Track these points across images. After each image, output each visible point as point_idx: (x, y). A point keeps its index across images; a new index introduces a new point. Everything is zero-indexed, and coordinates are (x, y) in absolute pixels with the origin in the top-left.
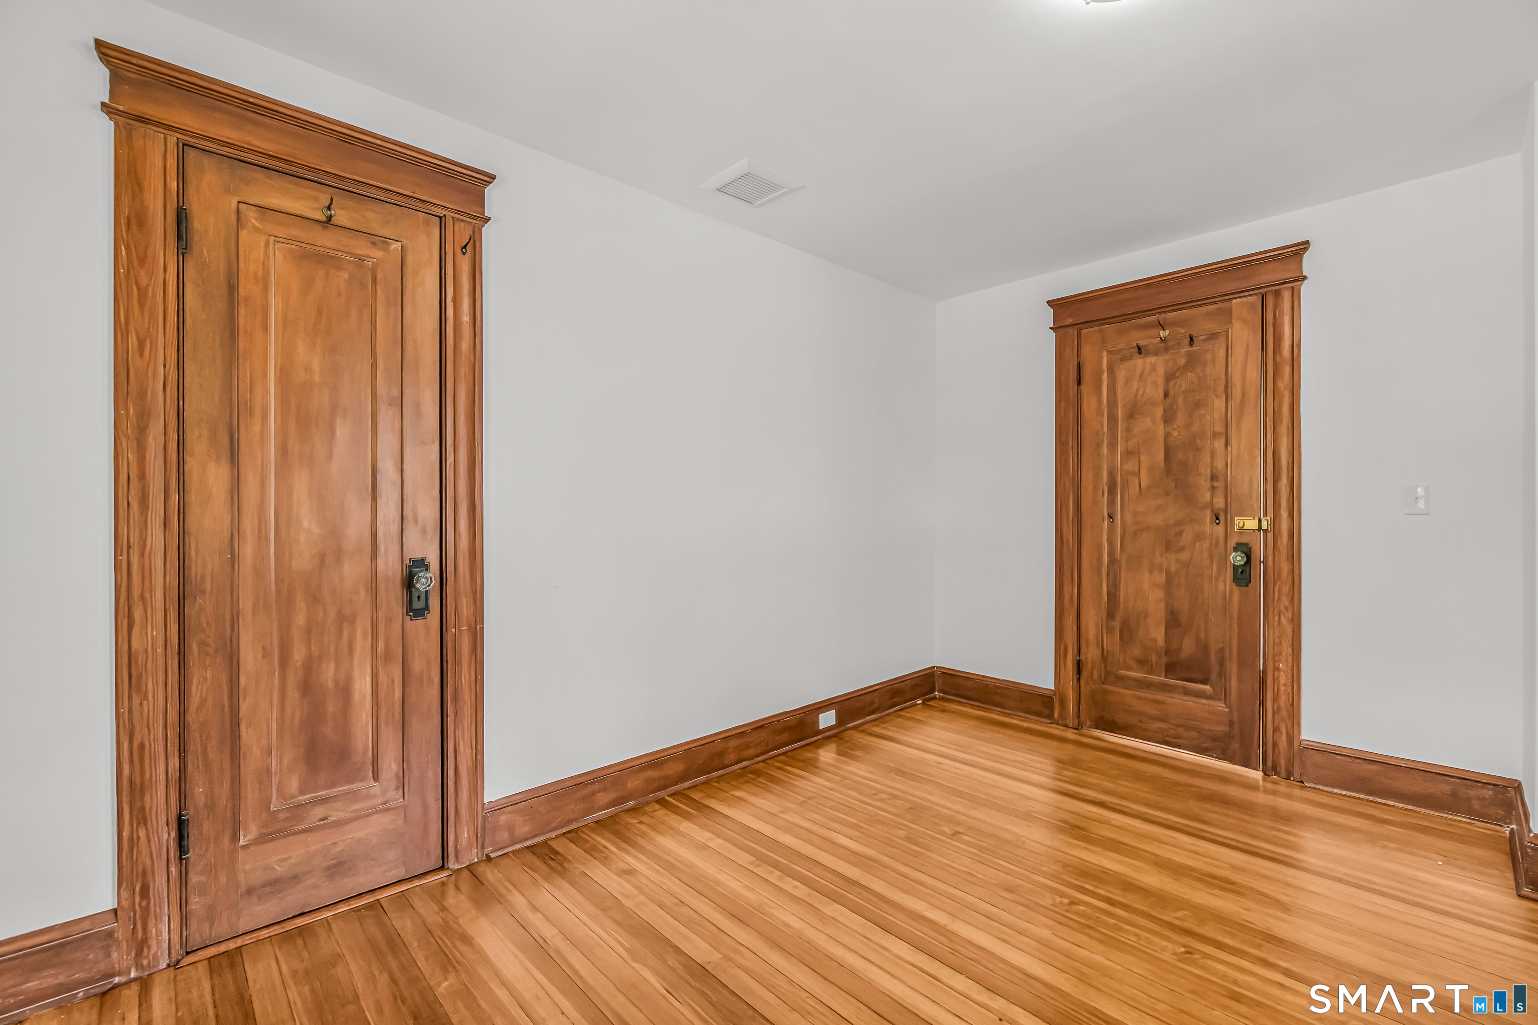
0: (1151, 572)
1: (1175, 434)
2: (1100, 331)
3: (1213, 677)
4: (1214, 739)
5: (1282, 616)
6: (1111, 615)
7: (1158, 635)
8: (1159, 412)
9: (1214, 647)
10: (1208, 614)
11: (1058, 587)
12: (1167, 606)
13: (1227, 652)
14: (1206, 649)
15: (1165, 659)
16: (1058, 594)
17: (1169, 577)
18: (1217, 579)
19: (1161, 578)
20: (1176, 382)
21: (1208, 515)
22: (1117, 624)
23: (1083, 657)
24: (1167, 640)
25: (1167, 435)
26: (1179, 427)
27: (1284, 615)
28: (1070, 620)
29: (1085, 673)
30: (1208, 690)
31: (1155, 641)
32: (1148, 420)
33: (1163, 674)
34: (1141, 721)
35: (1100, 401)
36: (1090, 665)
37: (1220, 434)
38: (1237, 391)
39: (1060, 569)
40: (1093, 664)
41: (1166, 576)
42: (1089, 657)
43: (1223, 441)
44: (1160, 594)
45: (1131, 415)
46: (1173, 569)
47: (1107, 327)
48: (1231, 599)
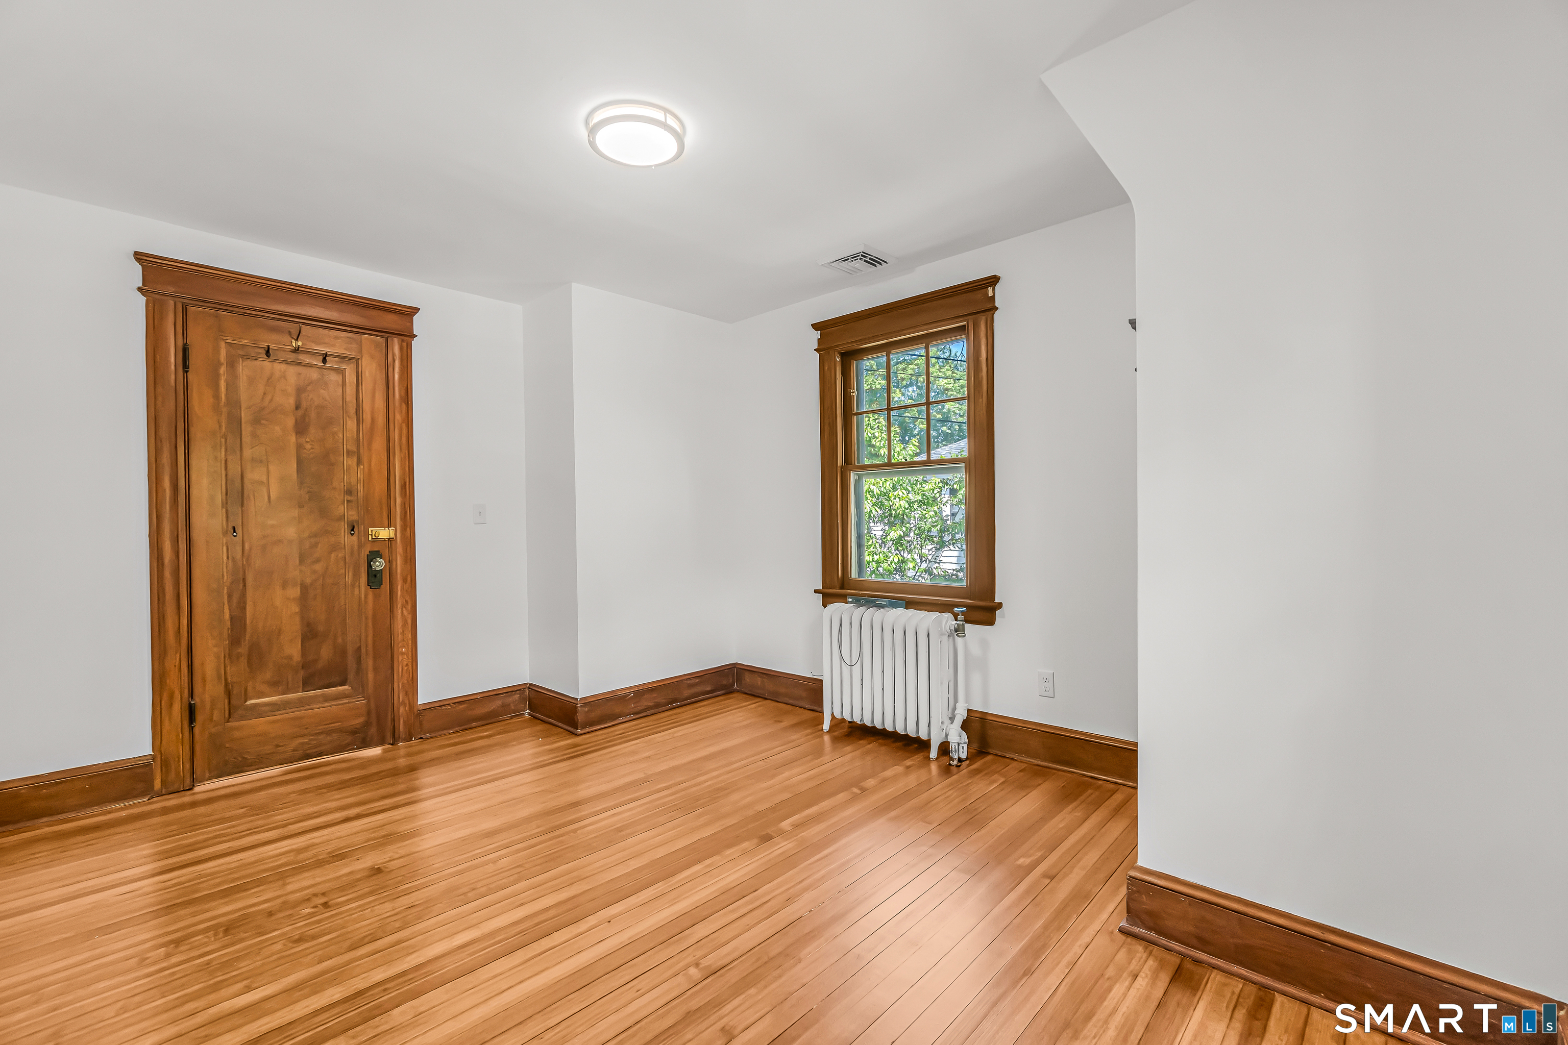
0: (284, 586)
1: (308, 446)
2: (217, 316)
3: (351, 676)
4: (354, 732)
5: (404, 609)
6: (235, 641)
7: (294, 651)
8: (290, 422)
9: (350, 650)
10: (345, 620)
11: (156, 621)
12: (302, 618)
13: (363, 650)
14: (344, 653)
15: (301, 674)
16: (156, 630)
17: (304, 588)
18: (353, 585)
19: (295, 592)
20: (308, 396)
21: (344, 528)
22: (243, 650)
23: (197, 700)
24: (304, 653)
25: (299, 447)
26: (312, 441)
27: (406, 608)
28: (175, 660)
29: (200, 718)
30: (348, 690)
31: (290, 658)
32: (277, 428)
33: (301, 689)
34: (278, 746)
35: (217, 396)
36: (208, 706)
37: (353, 452)
38: (367, 416)
39: (159, 600)
40: (213, 702)
41: (301, 589)
42: (207, 697)
43: (355, 459)
44: (295, 608)
45: (256, 421)
46: (308, 581)
47: (225, 315)
48: (366, 602)
